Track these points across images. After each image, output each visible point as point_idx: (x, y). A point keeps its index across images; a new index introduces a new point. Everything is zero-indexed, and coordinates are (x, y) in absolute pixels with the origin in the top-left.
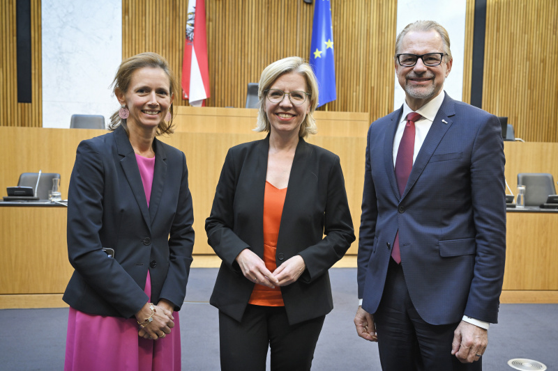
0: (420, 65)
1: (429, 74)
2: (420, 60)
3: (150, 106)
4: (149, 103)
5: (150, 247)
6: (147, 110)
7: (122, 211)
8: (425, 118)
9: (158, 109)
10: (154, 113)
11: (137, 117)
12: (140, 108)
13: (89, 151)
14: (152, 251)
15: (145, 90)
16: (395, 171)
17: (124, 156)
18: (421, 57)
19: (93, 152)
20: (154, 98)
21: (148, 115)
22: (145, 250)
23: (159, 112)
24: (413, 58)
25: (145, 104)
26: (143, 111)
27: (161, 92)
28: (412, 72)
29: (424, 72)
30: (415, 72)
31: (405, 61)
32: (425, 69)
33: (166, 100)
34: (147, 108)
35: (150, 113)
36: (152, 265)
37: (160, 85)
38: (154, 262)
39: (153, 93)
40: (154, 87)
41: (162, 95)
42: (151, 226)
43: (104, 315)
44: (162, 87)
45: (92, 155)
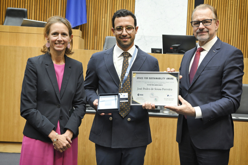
0: (201, 26)
1: (206, 30)
2: (201, 23)
3: (58, 41)
4: (58, 40)
5: (60, 109)
6: (57, 43)
7: (46, 91)
8: (205, 50)
9: (63, 42)
10: (60, 44)
11: (53, 46)
12: (54, 42)
13: (30, 63)
14: (61, 111)
15: (56, 34)
16: (189, 75)
17: (48, 65)
18: (202, 22)
19: (32, 63)
20: (60, 37)
21: (58, 45)
22: (57, 110)
23: (63, 44)
24: (198, 22)
25: (56, 40)
26: (56, 44)
27: (64, 34)
28: (198, 29)
29: (203, 29)
30: (200, 29)
31: (195, 24)
32: (204, 27)
33: (66, 38)
34: (57, 42)
35: (59, 44)
36: (61, 118)
37: (63, 31)
38: (62, 116)
39: (60, 35)
40: (60, 32)
41: (64, 36)
42: (61, 99)
43: (36, 139)
44: (64, 32)
45: (31, 65)
